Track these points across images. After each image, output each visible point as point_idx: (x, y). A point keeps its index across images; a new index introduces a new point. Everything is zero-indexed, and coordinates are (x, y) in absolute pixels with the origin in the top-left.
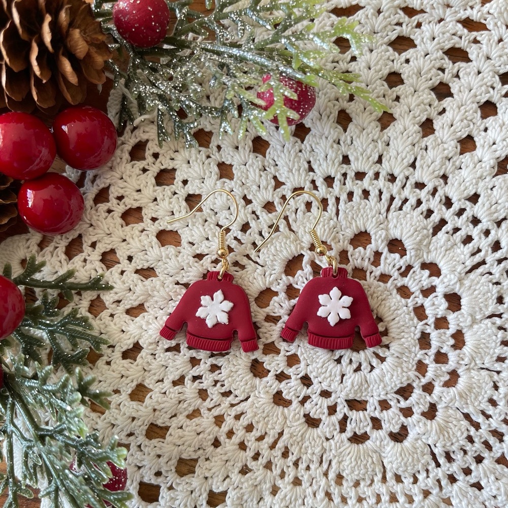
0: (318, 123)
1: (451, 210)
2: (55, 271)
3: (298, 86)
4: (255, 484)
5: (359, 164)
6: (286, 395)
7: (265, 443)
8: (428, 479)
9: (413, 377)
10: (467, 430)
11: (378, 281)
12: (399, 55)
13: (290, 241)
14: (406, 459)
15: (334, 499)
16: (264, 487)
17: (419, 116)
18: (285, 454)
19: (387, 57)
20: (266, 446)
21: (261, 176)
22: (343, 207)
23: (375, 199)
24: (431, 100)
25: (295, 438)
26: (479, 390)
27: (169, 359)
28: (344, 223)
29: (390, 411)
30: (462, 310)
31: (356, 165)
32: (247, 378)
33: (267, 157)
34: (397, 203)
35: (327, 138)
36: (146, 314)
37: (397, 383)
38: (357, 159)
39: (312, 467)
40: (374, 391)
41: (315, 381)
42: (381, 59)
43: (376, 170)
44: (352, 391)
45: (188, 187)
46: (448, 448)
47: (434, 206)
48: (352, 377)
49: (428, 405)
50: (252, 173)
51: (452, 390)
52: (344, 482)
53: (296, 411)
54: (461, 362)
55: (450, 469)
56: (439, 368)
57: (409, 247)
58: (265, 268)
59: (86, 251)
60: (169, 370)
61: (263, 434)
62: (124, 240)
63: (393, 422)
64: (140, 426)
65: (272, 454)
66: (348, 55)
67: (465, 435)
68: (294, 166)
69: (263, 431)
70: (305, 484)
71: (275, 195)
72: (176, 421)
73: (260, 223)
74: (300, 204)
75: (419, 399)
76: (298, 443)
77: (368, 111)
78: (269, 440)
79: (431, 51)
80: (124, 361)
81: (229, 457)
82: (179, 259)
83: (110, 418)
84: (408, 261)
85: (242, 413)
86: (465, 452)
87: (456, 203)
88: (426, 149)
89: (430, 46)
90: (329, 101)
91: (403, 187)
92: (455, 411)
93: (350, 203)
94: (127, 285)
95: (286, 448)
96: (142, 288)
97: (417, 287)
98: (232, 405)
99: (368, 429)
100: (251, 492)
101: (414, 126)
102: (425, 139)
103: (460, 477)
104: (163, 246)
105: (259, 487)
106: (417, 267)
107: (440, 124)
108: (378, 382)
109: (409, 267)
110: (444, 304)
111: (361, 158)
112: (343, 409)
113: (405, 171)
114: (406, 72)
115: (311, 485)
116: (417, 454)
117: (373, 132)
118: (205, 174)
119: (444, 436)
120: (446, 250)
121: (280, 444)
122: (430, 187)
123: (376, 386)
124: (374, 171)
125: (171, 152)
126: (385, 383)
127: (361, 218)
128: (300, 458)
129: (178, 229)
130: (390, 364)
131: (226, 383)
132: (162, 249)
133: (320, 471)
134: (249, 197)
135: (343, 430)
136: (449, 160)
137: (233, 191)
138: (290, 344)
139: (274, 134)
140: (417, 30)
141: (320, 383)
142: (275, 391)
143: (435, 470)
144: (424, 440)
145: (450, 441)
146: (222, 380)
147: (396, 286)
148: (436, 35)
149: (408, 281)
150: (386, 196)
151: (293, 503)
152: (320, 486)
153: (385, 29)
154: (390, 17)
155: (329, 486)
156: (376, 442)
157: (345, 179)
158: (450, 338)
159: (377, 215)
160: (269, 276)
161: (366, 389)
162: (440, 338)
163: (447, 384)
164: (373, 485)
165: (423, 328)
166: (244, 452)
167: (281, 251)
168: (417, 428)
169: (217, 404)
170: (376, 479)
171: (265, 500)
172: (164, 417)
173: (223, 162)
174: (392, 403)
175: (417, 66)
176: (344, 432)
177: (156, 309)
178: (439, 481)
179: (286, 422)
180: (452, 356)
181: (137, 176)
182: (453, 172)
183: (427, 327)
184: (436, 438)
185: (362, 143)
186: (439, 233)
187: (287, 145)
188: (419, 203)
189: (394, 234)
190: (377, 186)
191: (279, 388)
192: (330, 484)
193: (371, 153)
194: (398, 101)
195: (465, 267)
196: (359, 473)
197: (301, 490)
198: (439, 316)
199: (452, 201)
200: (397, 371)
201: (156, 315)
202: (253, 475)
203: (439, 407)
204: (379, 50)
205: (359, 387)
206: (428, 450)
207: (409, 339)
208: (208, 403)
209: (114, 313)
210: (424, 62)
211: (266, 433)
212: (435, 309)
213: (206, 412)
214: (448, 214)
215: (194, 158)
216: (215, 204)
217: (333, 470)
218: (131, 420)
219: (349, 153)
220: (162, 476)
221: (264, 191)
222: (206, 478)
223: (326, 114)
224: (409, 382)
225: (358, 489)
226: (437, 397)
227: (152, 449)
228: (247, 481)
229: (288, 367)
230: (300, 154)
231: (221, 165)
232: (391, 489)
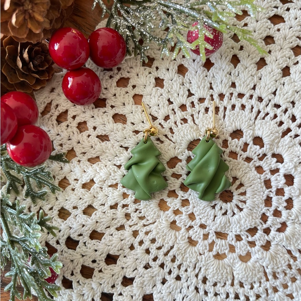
0: (219, 61)
1: (295, 123)
2: (49, 130)
3: (214, 32)
4: (152, 276)
5: (241, 89)
6: (179, 223)
7: (162, 251)
8: (260, 288)
9: (258, 223)
10: (289, 260)
11: (244, 161)
12: (274, 26)
13: (193, 130)
14: (247, 273)
15: (200, 292)
16: (158, 278)
17: (282, 64)
18: (173, 260)
19: (266, 26)
20: (162, 253)
21: (180, 88)
22: (228, 113)
23: (249, 111)
24: (290, 55)
25: (180, 251)
26: (299, 237)
27: (110, 191)
28: (227, 123)
29: (242, 242)
30: (294, 186)
31: (239, 89)
32: (156, 210)
33: (186, 78)
34: (262, 115)
35: (223, 70)
36: (100, 162)
37: (248, 225)
38: (240, 85)
39: (189, 270)
40: (233, 229)
41: (197, 218)
42: (263, 27)
43: (251, 93)
44: (220, 227)
45: (136, 90)
46: (275, 270)
47: (285, 119)
48: (221, 218)
49: (265, 242)
50: (175, 86)
51: (282, 234)
52: (207, 282)
53: (184, 235)
54: (290, 218)
55: (275, 284)
56: (275, 220)
57: (266, 143)
58: (176, 144)
59: (69, 120)
60: (109, 199)
61: (161, 246)
62: (93, 117)
63: (243, 249)
64: (87, 231)
65: (165, 259)
66: (243, 22)
67: (287, 263)
68: (201, 84)
69: (161, 244)
70: (183, 280)
71: (187, 101)
72: (109, 231)
73: (176, 116)
74: (201, 108)
75: (260, 237)
76: (182, 254)
77: (251, 57)
78: (164, 250)
79: (294, 26)
80: (83, 190)
81: (139, 257)
82: (124, 132)
83: (69, 223)
84: (264, 151)
85: (150, 231)
86: (286, 274)
87: (299, 119)
88: (284, 85)
89: (294, 23)
90: (228, 48)
91: (267, 106)
92: (282, 247)
93: (233, 111)
94: (91, 143)
95: (174, 256)
96: (100, 146)
97: (268, 168)
98: (145, 226)
99: (226, 252)
100: (149, 280)
101: (278, 69)
102: (284, 78)
103: (281, 289)
104: (115, 123)
105: (154, 278)
106: (269, 155)
107: (294, 70)
108: (236, 223)
109: (265, 155)
110: (283, 181)
111: (243, 85)
112: (213, 237)
113: (269, 96)
114: (277, 36)
115: (187, 281)
116: (255, 271)
117: (252, 70)
118: (147, 83)
119: (273, 262)
120: (289, 148)
121: (171, 254)
122: (283, 107)
123: (235, 225)
124: (250, 94)
125: (128, 68)
126: (241, 224)
127: (239, 121)
128: (182, 263)
129: (126, 114)
130: (245, 213)
131: (142, 211)
132: (115, 124)
133: (194, 273)
134: (171, 100)
135: (211, 250)
136: (297, 93)
137: (162, 95)
138: (185, 193)
139: (191, 64)
140: (287, 12)
141: (201, 219)
142: (172, 220)
143: (265, 283)
144: (260, 263)
145: (277, 266)
146: (140, 209)
147: (255, 165)
148: (298, 16)
149: (263, 164)
150: (255, 110)
151: (174, 291)
152: (192, 283)
153: (267, 9)
154: (271, 2)
155: (198, 284)
156: (230, 260)
157: (232, 96)
158: (284, 202)
159: (249, 121)
160: (177, 150)
161: (228, 227)
162: (278, 201)
163: (279, 230)
164: (225, 286)
165: (268, 193)
166: (148, 255)
167: (187, 135)
168: (257, 255)
169: (136, 223)
170: (227, 283)
171: (157, 287)
172: (102, 227)
173: (159, 77)
174: (243, 237)
175: (284, 34)
176: (212, 251)
177: (106, 161)
178: (267, 290)
179: (176, 240)
180: (284, 213)
181: (106, 80)
182: (299, 101)
183: (271, 193)
184: (268, 262)
185: (244, 76)
186: (285, 137)
187: (198, 72)
188: (276, 116)
189: (258, 134)
190: (251, 103)
191: (174, 219)
192: (199, 282)
193: (249, 83)
194: (270, 54)
195: (299, 159)
196: (218, 278)
197: (180, 283)
198: (279, 188)
199: (296, 118)
200: (249, 218)
201: (106, 164)
202: (152, 270)
203: (272, 243)
204: (262, 21)
205: (224, 225)
206: (262, 270)
207: (259, 199)
208: (130, 223)
209: (81, 160)
210: (289, 32)
211: (163, 245)
212: (277, 183)
213: (128, 227)
214: (293, 126)
215: (141, 73)
216: (150, 102)
217: (202, 274)
218: (82, 226)
219: (236, 81)
220: (96, 263)
221: (181, 98)
222: (123, 268)
223: (225, 56)
224: (256, 226)
225: (215, 287)
226: (272, 237)
227: (92, 246)
228: (148, 273)
229: (182, 207)
230: (206, 78)
231: (157, 79)
232: (236, 291)
